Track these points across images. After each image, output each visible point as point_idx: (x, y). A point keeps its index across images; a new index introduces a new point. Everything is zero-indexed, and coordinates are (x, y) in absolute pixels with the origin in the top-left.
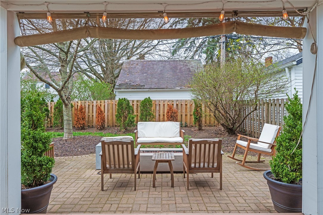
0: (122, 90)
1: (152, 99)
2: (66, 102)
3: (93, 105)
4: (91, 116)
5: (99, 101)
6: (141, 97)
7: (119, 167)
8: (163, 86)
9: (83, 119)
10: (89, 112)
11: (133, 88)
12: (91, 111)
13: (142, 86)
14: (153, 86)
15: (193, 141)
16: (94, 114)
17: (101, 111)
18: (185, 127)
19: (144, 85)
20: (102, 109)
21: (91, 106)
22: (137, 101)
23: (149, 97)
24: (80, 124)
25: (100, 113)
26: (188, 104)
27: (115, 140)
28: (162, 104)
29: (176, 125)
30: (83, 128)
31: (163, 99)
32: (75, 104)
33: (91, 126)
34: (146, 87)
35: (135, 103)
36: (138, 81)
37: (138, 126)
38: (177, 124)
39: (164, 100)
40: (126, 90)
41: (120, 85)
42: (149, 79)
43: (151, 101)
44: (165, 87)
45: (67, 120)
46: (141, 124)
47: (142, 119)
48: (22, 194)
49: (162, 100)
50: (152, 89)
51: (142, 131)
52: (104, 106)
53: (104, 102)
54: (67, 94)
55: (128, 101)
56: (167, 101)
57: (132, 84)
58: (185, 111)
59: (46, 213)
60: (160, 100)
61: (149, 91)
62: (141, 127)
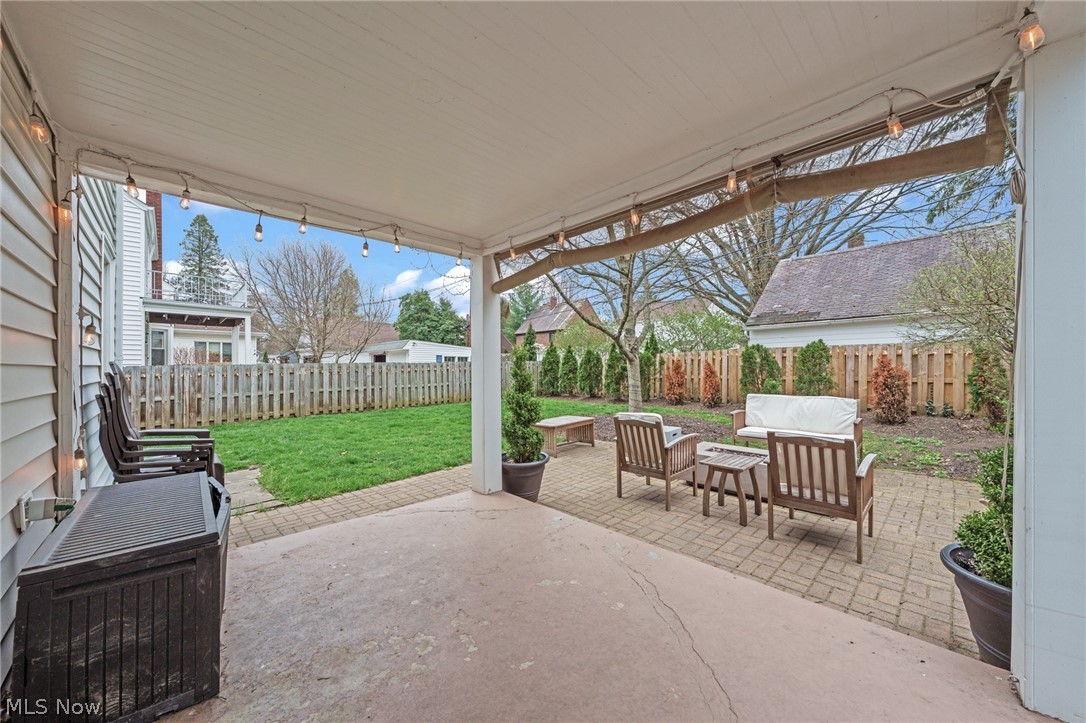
0: (762, 327)
1: (828, 343)
2: (631, 355)
3: (699, 360)
4: (696, 380)
5: (710, 353)
6: (802, 340)
7: (638, 463)
8: (875, 311)
9: (680, 385)
10: (692, 373)
11: (788, 320)
12: (696, 372)
13: (812, 314)
14: (843, 313)
15: (776, 435)
16: (702, 375)
17: (713, 372)
18: (944, 416)
19: (819, 313)
20: (717, 368)
21: (696, 363)
22: (795, 350)
23: (821, 341)
24: (674, 394)
25: (710, 373)
26: (955, 355)
27: (633, 418)
28: (865, 356)
29: (845, 406)
30: (679, 402)
31: (866, 343)
32: (668, 359)
33: (696, 399)
34: (822, 316)
35: (789, 355)
36: (805, 304)
37: (748, 402)
38: (848, 404)
39: (872, 345)
40: (771, 327)
41: (758, 316)
42: (835, 297)
43: (825, 349)
44: (881, 311)
45: (633, 386)
46: (753, 397)
47: (801, 390)
48: (503, 468)
49: (864, 346)
50: (838, 322)
51: (756, 412)
52: (721, 361)
53: (721, 353)
54: (632, 343)
55: (766, 350)
56: (880, 348)
57: (787, 313)
58: (943, 372)
59: (534, 502)
60: (858, 346)
61: (830, 326)
62: (754, 405)
